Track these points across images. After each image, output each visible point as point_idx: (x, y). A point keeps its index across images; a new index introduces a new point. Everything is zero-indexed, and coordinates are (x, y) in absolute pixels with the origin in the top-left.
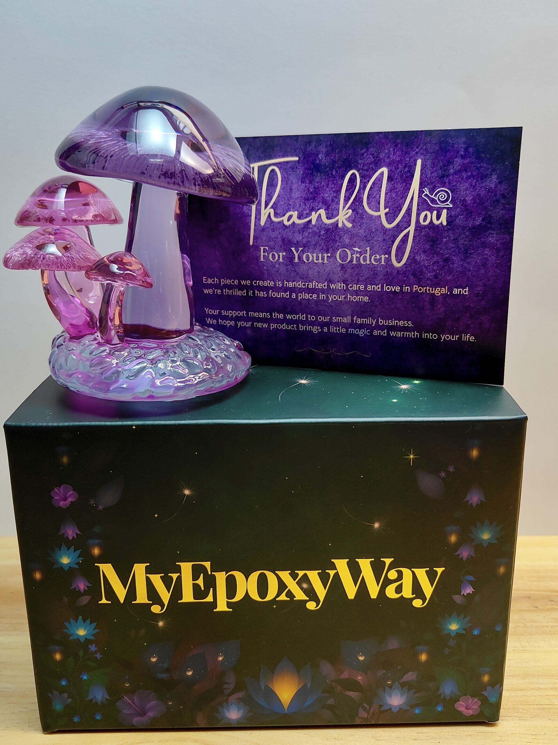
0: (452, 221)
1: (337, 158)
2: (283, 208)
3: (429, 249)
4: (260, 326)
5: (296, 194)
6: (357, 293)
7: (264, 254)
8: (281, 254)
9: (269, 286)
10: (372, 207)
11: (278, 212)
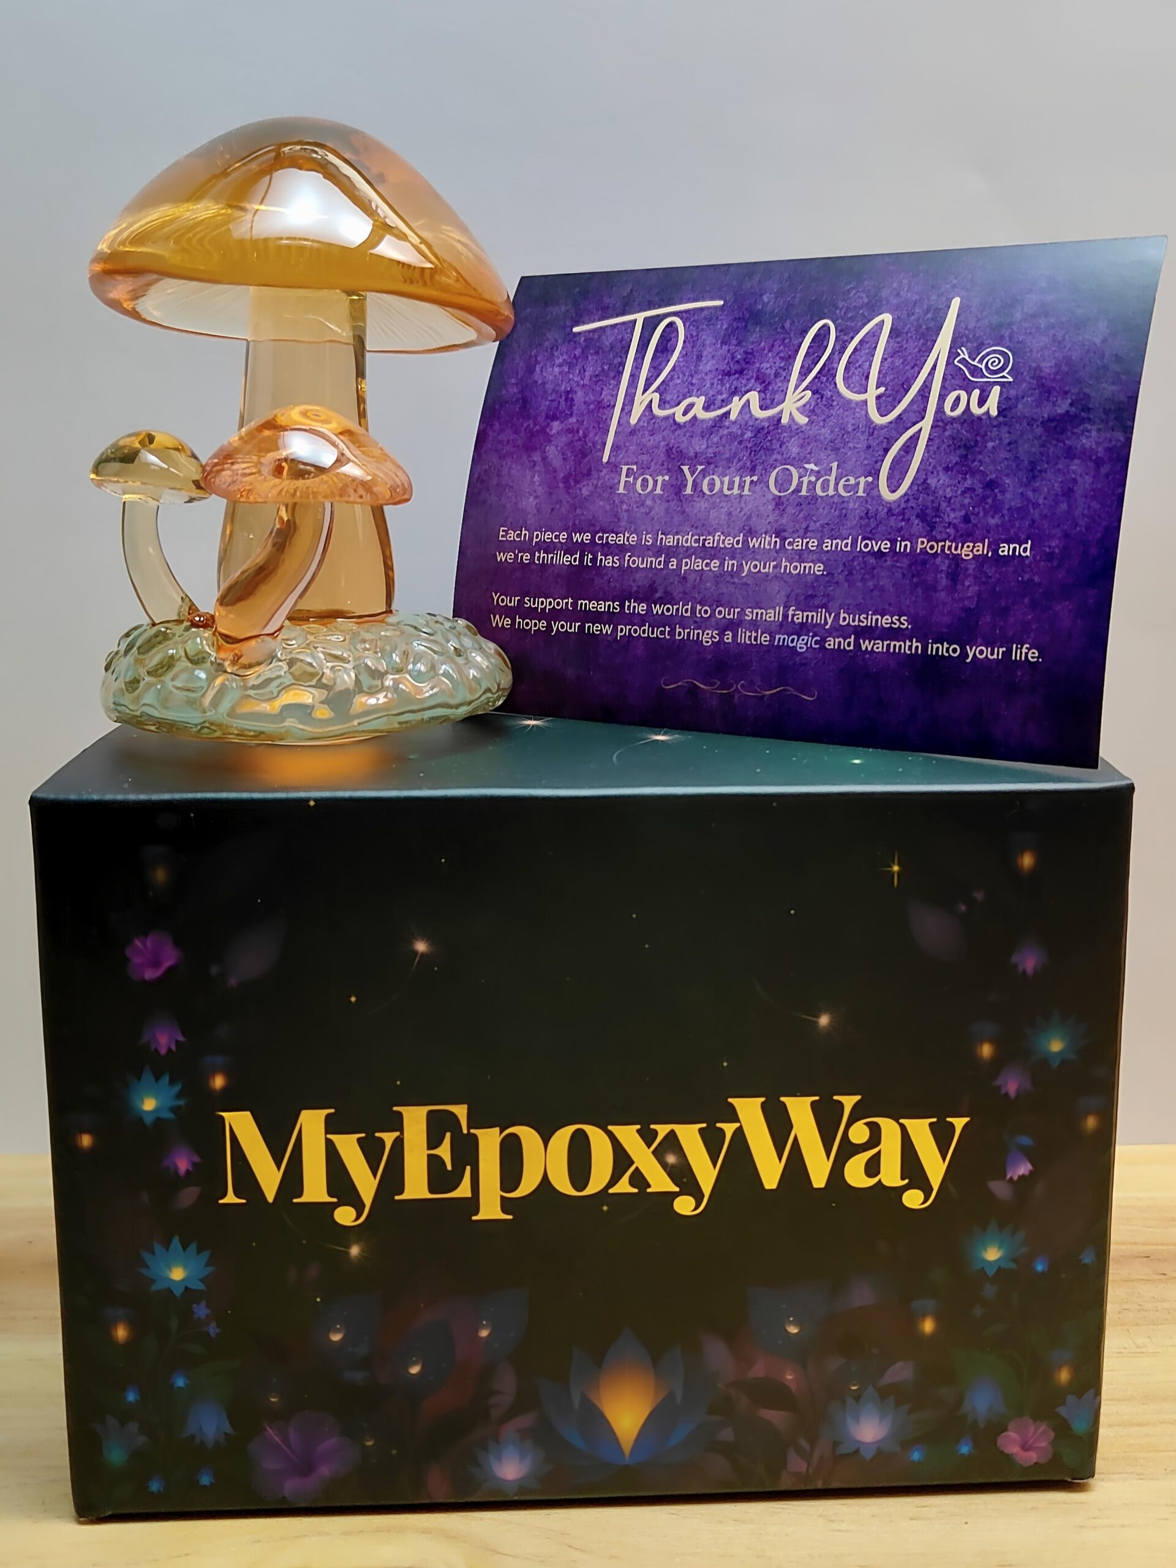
0: (1009, 407)
1: (797, 300)
2: (678, 391)
3: (957, 463)
4: (597, 631)
5: (708, 365)
6: (801, 556)
7: (627, 479)
8: (660, 479)
9: (627, 543)
10: (852, 385)
11: (668, 399)
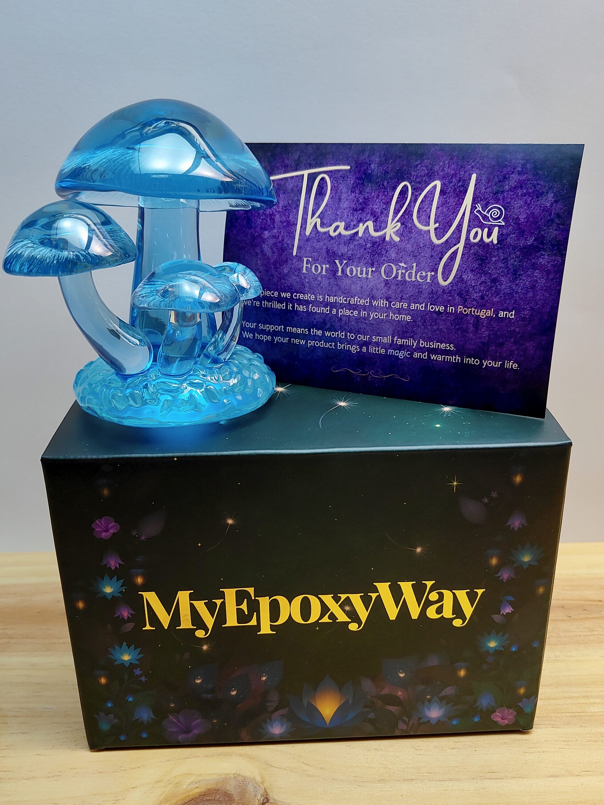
0: (503, 240)
1: (390, 169)
2: (330, 218)
3: (477, 268)
4: (297, 342)
5: (345, 204)
6: (399, 311)
7: (307, 265)
8: (324, 266)
9: (310, 299)
10: (422, 221)
11: (325, 222)
